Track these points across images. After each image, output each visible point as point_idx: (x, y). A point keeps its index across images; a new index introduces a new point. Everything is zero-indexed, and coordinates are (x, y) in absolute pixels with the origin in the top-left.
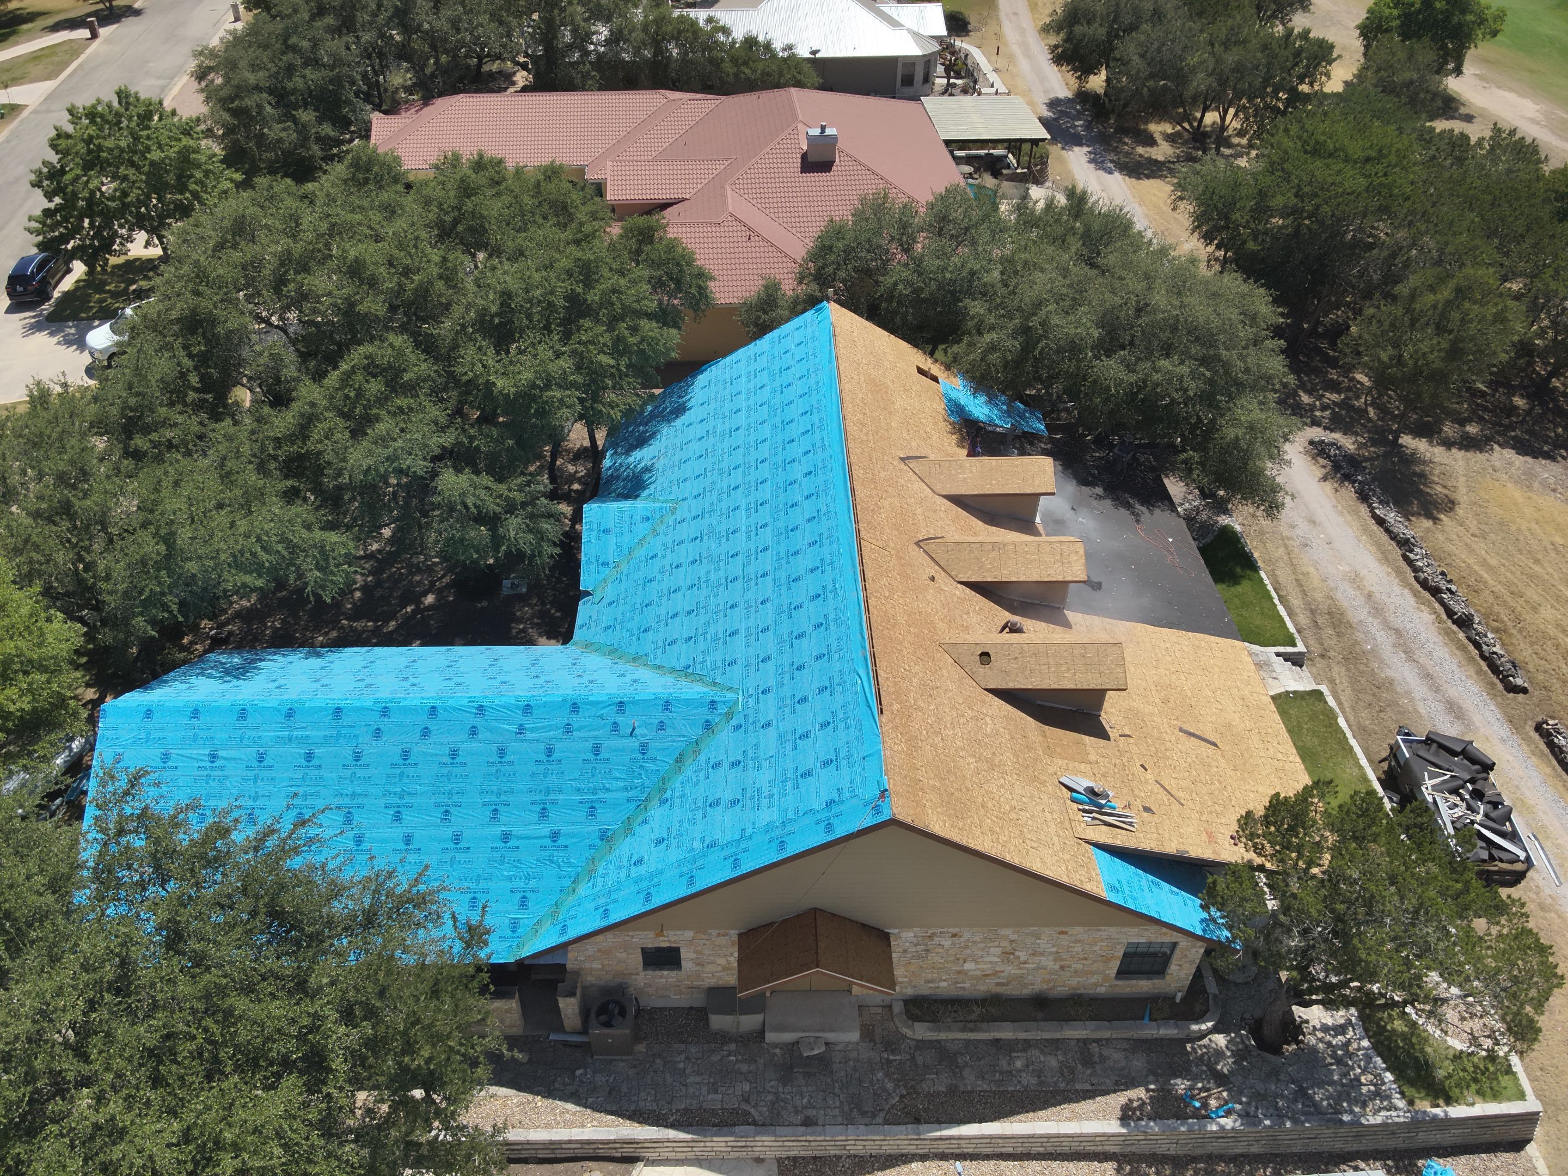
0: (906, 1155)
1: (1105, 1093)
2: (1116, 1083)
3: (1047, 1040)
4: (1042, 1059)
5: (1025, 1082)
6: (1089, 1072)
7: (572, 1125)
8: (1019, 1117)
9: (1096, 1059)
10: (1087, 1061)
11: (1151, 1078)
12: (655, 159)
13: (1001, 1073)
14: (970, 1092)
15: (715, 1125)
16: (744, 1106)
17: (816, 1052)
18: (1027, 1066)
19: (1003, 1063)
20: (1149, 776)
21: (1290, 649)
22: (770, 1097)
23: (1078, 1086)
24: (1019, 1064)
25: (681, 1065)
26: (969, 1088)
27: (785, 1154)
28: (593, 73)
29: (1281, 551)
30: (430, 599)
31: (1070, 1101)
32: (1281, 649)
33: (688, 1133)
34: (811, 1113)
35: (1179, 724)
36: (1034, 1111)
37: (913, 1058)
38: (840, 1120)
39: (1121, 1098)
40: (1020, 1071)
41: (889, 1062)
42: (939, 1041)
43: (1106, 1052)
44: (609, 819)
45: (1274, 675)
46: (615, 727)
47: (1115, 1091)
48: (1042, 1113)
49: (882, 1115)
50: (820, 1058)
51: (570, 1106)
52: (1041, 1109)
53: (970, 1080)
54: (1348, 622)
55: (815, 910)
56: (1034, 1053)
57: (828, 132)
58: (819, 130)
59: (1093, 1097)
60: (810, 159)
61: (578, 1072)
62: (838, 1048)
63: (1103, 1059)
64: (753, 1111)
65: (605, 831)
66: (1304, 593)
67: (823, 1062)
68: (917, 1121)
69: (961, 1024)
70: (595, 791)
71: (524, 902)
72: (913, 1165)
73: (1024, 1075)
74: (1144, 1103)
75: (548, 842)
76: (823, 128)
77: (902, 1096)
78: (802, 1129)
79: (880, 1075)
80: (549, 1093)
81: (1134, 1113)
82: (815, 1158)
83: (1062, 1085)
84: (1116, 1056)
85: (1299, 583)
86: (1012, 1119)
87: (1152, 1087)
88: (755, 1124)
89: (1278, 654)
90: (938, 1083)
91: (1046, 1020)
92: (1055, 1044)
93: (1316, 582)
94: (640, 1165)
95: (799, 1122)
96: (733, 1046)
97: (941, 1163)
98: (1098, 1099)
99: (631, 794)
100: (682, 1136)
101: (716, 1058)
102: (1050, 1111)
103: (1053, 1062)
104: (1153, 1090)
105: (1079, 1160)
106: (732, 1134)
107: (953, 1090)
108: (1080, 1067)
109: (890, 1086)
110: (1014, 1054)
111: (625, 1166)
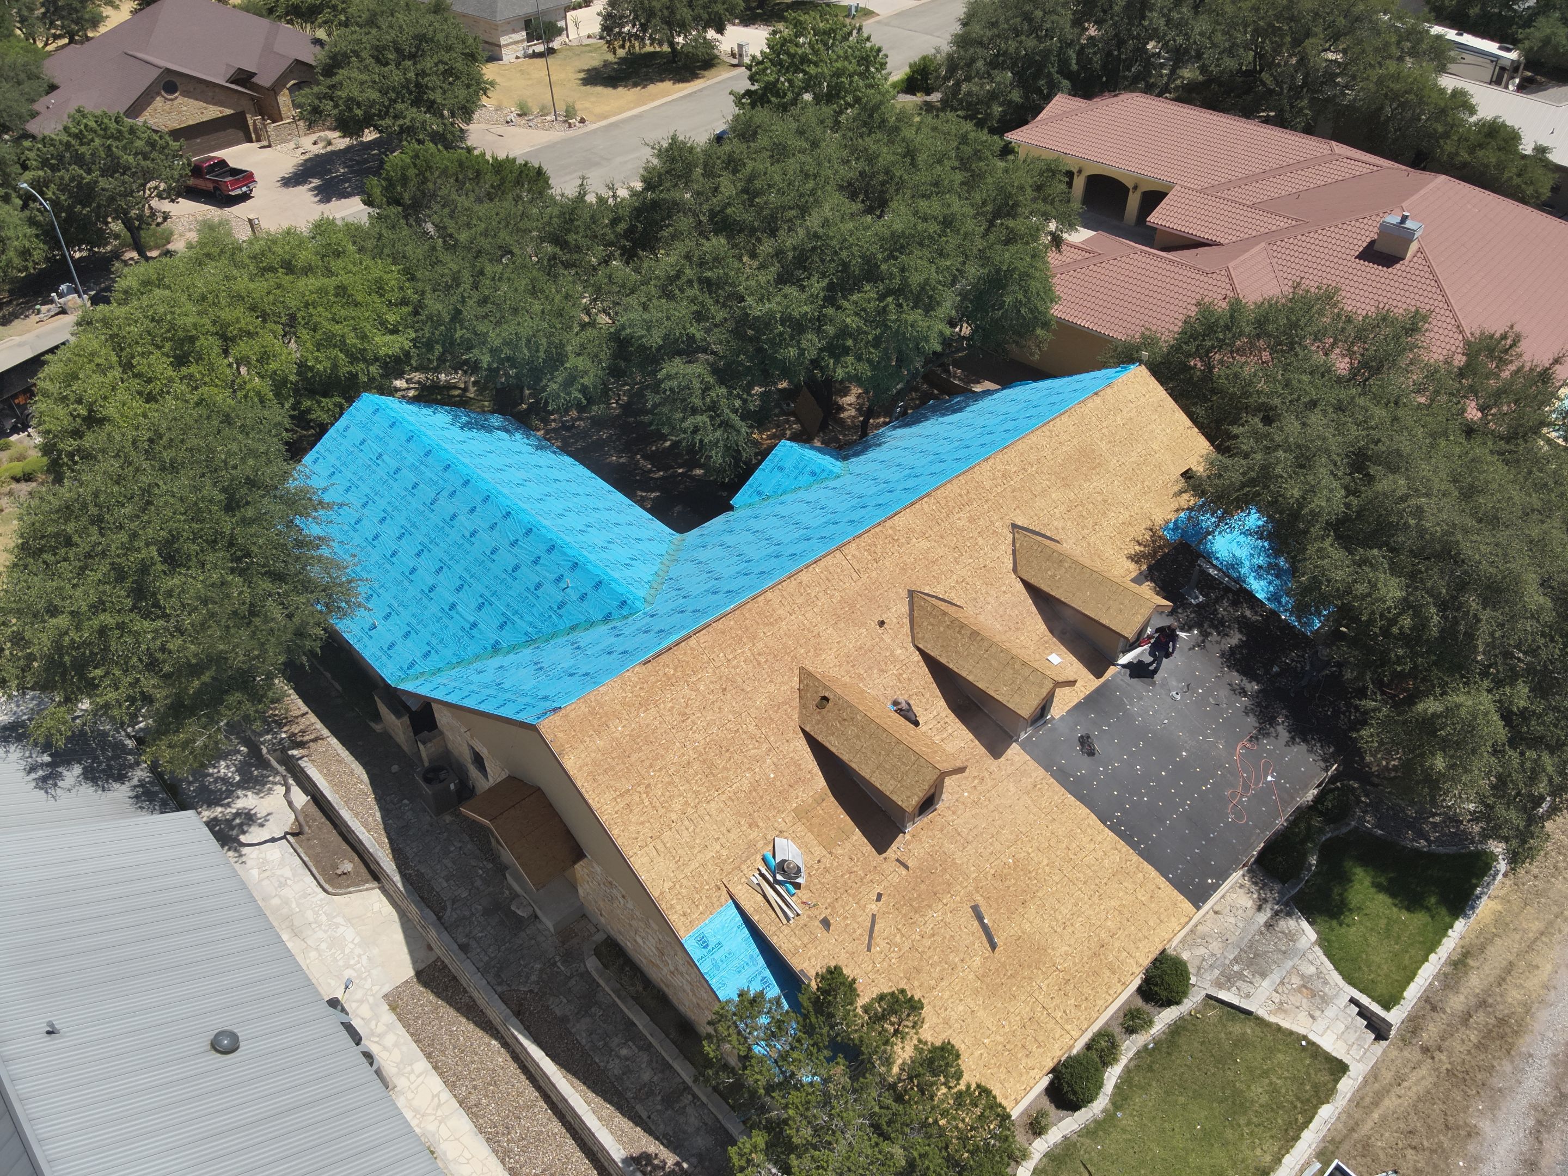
0: (498, 1032)
1: (648, 1131)
2: (665, 1136)
3: (664, 1059)
4: (643, 1066)
5: (610, 1066)
6: (659, 1107)
7: (365, 825)
8: (574, 1080)
9: (677, 1107)
10: (669, 1100)
11: (694, 1160)
12: (1253, 206)
13: (606, 1044)
14: (570, 1033)
15: (422, 898)
16: (449, 904)
17: (519, 912)
18: (627, 1059)
19: (616, 1040)
20: (873, 907)
21: (1375, 1008)
22: (467, 913)
23: (639, 1108)
24: (624, 1052)
25: (452, 849)
26: (573, 1030)
27: (443, 958)
28: (1307, 111)
29: (1537, 926)
30: (699, 472)
31: (619, 1108)
32: (1365, 1000)
33: (404, 886)
34: (474, 944)
35: (980, 900)
36: (589, 1087)
37: (570, 978)
38: (481, 965)
39: (652, 1146)
40: (618, 1057)
41: (555, 964)
42: (598, 985)
43: (689, 1110)
44: (507, 638)
45: (1317, 1013)
46: (559, 579)
47: (657, 1138)
48: (591, 1095)
49: (505, 988)
50: (520, 920)
51: (378, 815)
52: (594, 1091)
53: (580, 1029)
54: (1512, 1045)
55: (539, 789)
56: (644, 1057)
57: (1409, 224)
58: (1399, 219)
59: (637, 1124)
60: (1376, 247)
61: (406, 801)
62: (540, 926)
63: (683, 1111)
64: (449, 910)
65: (497, 643)
66: (1501, 981)
67: (518, 924)
68: (518, 1014)
69: (619, 986)
70: (516, 613)
71: (427, 655)
72: (494, 1042)
73: (617, 1061)
74: (663, 1168)
75: (467, 626)
76: (1404, 219)
77: (531, 991)
78: (456, 947)
79: (538, 966)
80: (379, 799)
81: (646, 1165)
82: (455, 978)
83: (630, 1095)
84: (692, 1119)
85: (1510, 968)
86: (570, 1076)
87: (685, 1165)
88: (439, 918)
89: (1353, 1001)
90: (560, 1006)
91: (674, 1043)
92: (666, 1067)
93: (1533, 982)
94: (376, 884)
95: (460, 941)
96: (490, 866)
97: (509, 1058)
98: (638, 1129)
99: (530, 630)
100: (400, 885)
101: (473, 863)
102: (598, 1100)
103: (646, 1076)
104: (682, 1168)
105: (588, 1158)
106: (421, 911)
107: (564, 1020)
108: (659, 1098)
109: (534, 978)
110: (630, 1043)
111: (369, 877)
